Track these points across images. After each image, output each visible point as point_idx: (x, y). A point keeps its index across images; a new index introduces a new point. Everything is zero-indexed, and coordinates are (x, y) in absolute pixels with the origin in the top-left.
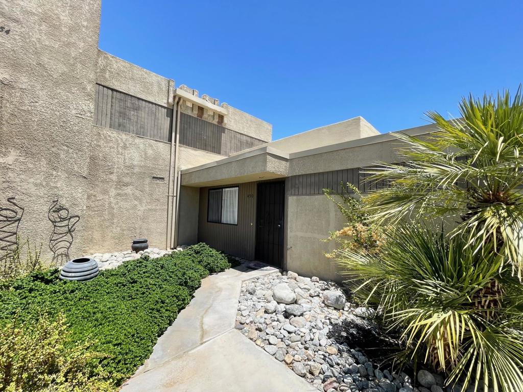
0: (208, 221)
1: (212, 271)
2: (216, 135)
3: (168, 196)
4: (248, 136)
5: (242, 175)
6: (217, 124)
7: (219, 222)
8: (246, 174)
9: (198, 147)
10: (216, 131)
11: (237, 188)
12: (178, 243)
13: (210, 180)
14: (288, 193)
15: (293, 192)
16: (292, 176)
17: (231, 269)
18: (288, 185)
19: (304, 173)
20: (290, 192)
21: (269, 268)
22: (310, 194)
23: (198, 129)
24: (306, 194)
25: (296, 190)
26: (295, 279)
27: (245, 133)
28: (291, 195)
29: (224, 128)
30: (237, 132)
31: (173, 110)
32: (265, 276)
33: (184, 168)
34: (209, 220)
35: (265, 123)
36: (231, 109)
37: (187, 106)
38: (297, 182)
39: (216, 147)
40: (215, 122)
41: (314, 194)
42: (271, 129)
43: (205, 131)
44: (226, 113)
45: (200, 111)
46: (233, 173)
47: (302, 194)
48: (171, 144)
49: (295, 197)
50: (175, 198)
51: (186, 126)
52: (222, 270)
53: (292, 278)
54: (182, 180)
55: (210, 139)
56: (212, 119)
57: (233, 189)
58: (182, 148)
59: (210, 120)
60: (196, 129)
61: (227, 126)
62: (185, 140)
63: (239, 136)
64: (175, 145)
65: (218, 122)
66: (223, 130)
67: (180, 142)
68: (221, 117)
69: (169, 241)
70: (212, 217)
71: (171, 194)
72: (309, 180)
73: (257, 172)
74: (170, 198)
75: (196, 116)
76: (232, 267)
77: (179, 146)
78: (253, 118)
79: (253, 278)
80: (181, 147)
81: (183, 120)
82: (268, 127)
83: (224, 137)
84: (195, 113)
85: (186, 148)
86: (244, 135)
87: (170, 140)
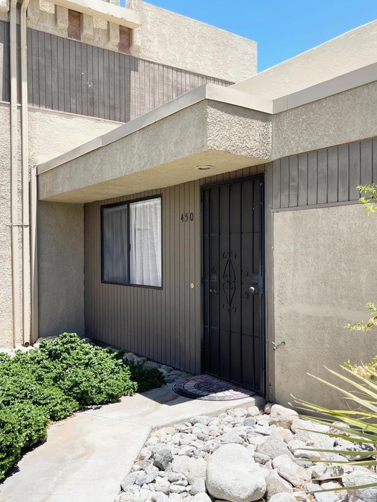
0: (103, 281)
2: (117, 78)
3: (11, 227)
4: (194, 74)
5: (155, 165)
6: (116, 50)
7: (126, 281)
8: (162, 162)
9: (73, 107)
10: (117, 70)
11: (158, 201)
12: (40, 331)
13: (92, 183)
14: (272, 203)
15: (285, 200)
16: (280, 159)
17: (138, 396)
18: (272, 185)
19: (310, 148)
20: (276, 202)
21: (230, 393)
22: (327, 204)
23: (73, 66)
24: (317, 205)
25: (293, 193)
26: (289, 425)
27: (189, 68)
28: (281, 208)
29: (135, 60)
30: (168, 67)
31: (8, 23)
32: (216, 414)
33: (42, 159)
34: (106, 278)
35: (237, 38)
36: (151, 11)
37: (42, 13)
38: (294, 173)
39: (117, 105)
40: (113, 44)
41: (338, 202)
42: (256, 52)
43: (90, 70)
44: (137, 22)
45: (76, 21)
46: (137, 163)
47: (308, 205)
48: (10, 106)
49: (289, 214)
50: (27, 230)
51: (42, 61)
52: (113, 399)
53: (280, 423)
54: (41, 189)
55: (101, 87)
56: (104, 39)
57: (147, 203)
58: (37, 115)
59: (99, 42)
60: (67, 67)
61: (142, 55)
62: (43, 94)
63: (173, 75)
64: (20, 108)
65: (121, 46)
66: (133, 63)
67: (31, 100)
68: (126, 33)
69: (18, 329)
71: (16, 221)
72: (323, 165)
73: (187, 154)
74: (16, 230)
75: (65, 35)
76: (140, 391)
77: (30, 110)
78: (208, 29)
79: (182, 422)
80: (35, 110)
81: (35, 45)
83: (136, 79)
84: (62, 29)
85: (46, 112)
86: (186, 72)
87: (8, 97)
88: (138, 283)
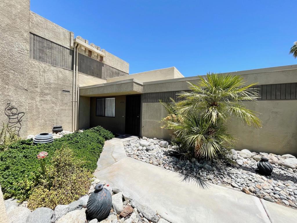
0: (96, 116)
1: (107, 139)
2: (99, 67)
3: (72, 102)
4: (116, 69)
5: (120, 92)
6: (99, 61)
7: (105, 116)
8: (122, 91)
9: (88, 73)
10: (99, 66)
11: (115, 98)
12: (79, 128)
13: (100, 93)
14: (142, 101)
15: (145, 101)
16: (144, 93)
17: (115, 138)
18: (142, 98)
19: (150, 92)
20: (143, 101)
21: (133, 136)
22: (153, 102)
23: (89, 63)
24: (151, 102)
25: (146, 100)
26: (146, 140)
27: (115, 67)
28: (144, 102)
29: (103, 64)
30: (110, 67)
31: (73, 51)
32: (132, 139)
33: (81, 86)
34: (97, 115)
35: (125, 62)
36: (107, 53)
37: (82, 50)
38: (147, 96)
39: (99, 74)
40: (98, 60)
41: (155, 102)
42: (129, 66)
43: (93, 64)
44: (105, 56)
45: (90, 53)
46: (115, 91)
47: (149, 102)
48: (73, 71)
49: (146, 103)
50: (76, 103)
51: (81, 61)
52: (111, 138)
53: (145, 139)
54: (81, 93)
55: (95, 69)
56: (96, 58)
57: (113, 98)
58: (80, 74)
59: (95, 59)
60: (87, 63)
61: (105, 63)
62: (81, 69)
63: (111, 69)
64: (76, 72)
65: (100, 60)
66: (103, 65)
67: (78, 71)
68: (102, 58)
69: (74, 127)
70: (98, 113)
71: (74, 100)
72: (152, 95)
73: (128, 91)
74: (74, 103)
75: (87, 56)
76: (115, 137)
77: (78, 73)
78: (119, 59)
79: (127, 141)
80: (79, 73)
81: (80, 57)
82: (127, 65)
83: (103, 69)
84: (87, 54)
85: (82, 74)
86: (114, 68)
87: (73, 69)
88: (107, 116)
